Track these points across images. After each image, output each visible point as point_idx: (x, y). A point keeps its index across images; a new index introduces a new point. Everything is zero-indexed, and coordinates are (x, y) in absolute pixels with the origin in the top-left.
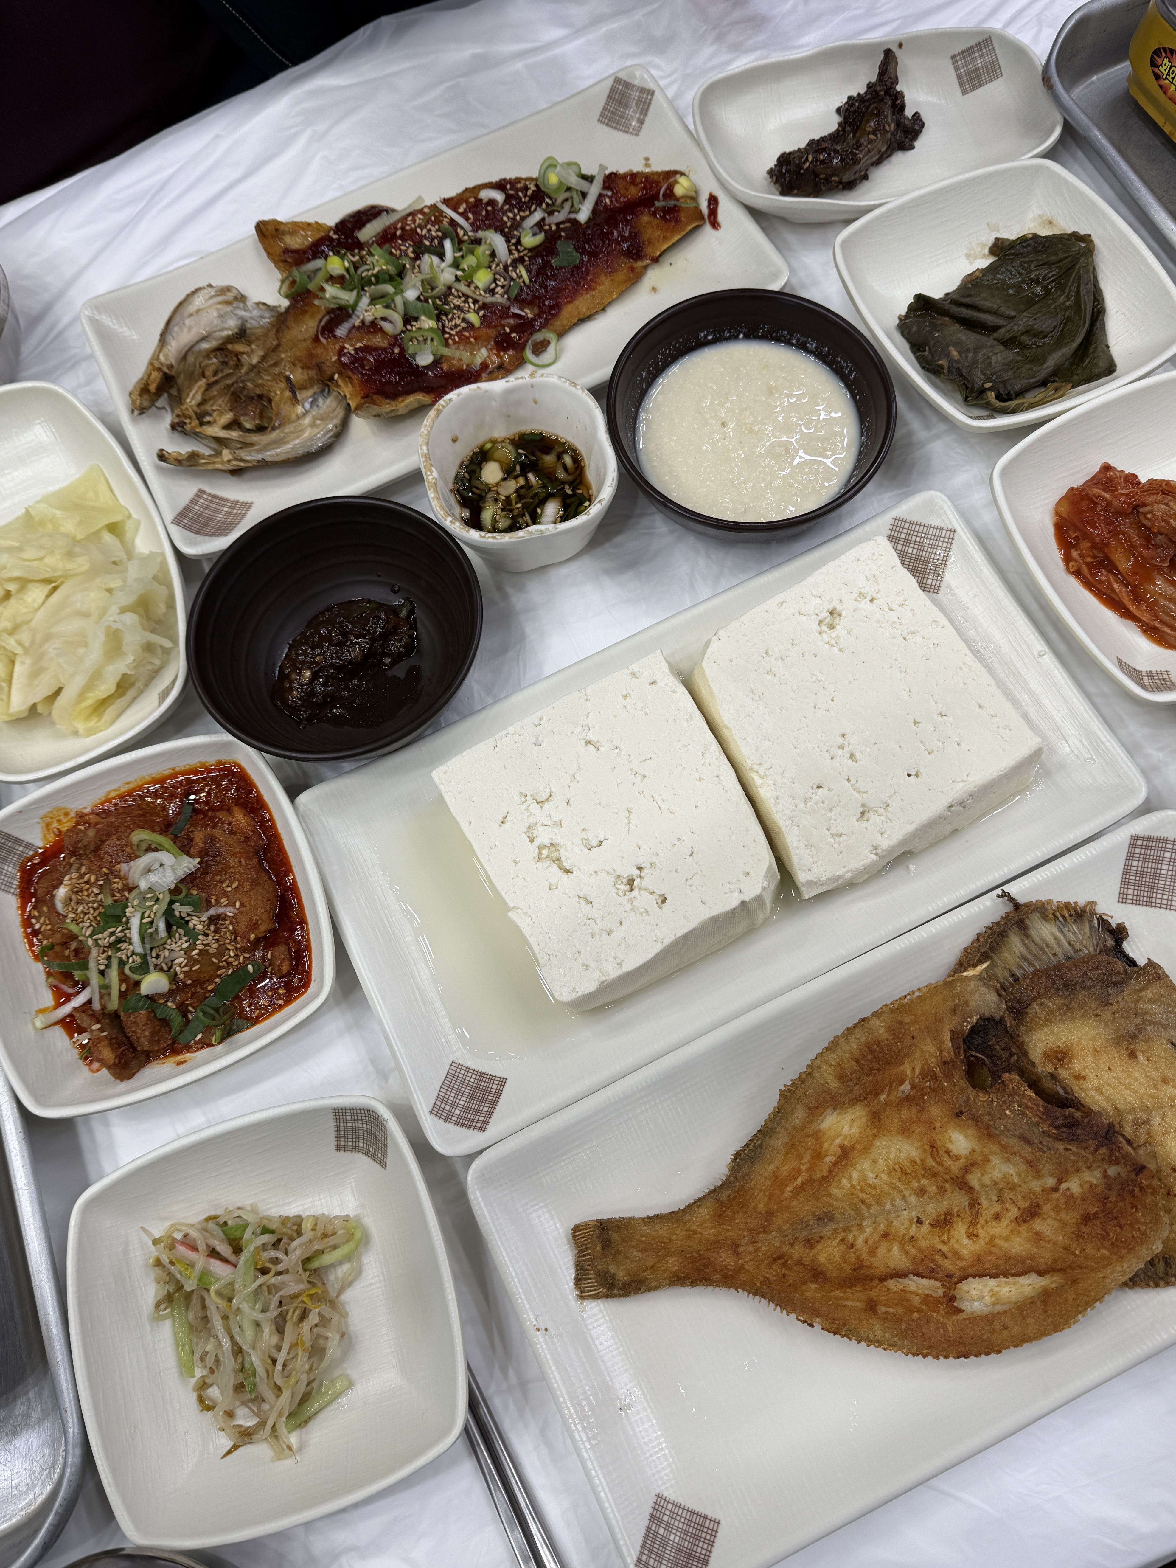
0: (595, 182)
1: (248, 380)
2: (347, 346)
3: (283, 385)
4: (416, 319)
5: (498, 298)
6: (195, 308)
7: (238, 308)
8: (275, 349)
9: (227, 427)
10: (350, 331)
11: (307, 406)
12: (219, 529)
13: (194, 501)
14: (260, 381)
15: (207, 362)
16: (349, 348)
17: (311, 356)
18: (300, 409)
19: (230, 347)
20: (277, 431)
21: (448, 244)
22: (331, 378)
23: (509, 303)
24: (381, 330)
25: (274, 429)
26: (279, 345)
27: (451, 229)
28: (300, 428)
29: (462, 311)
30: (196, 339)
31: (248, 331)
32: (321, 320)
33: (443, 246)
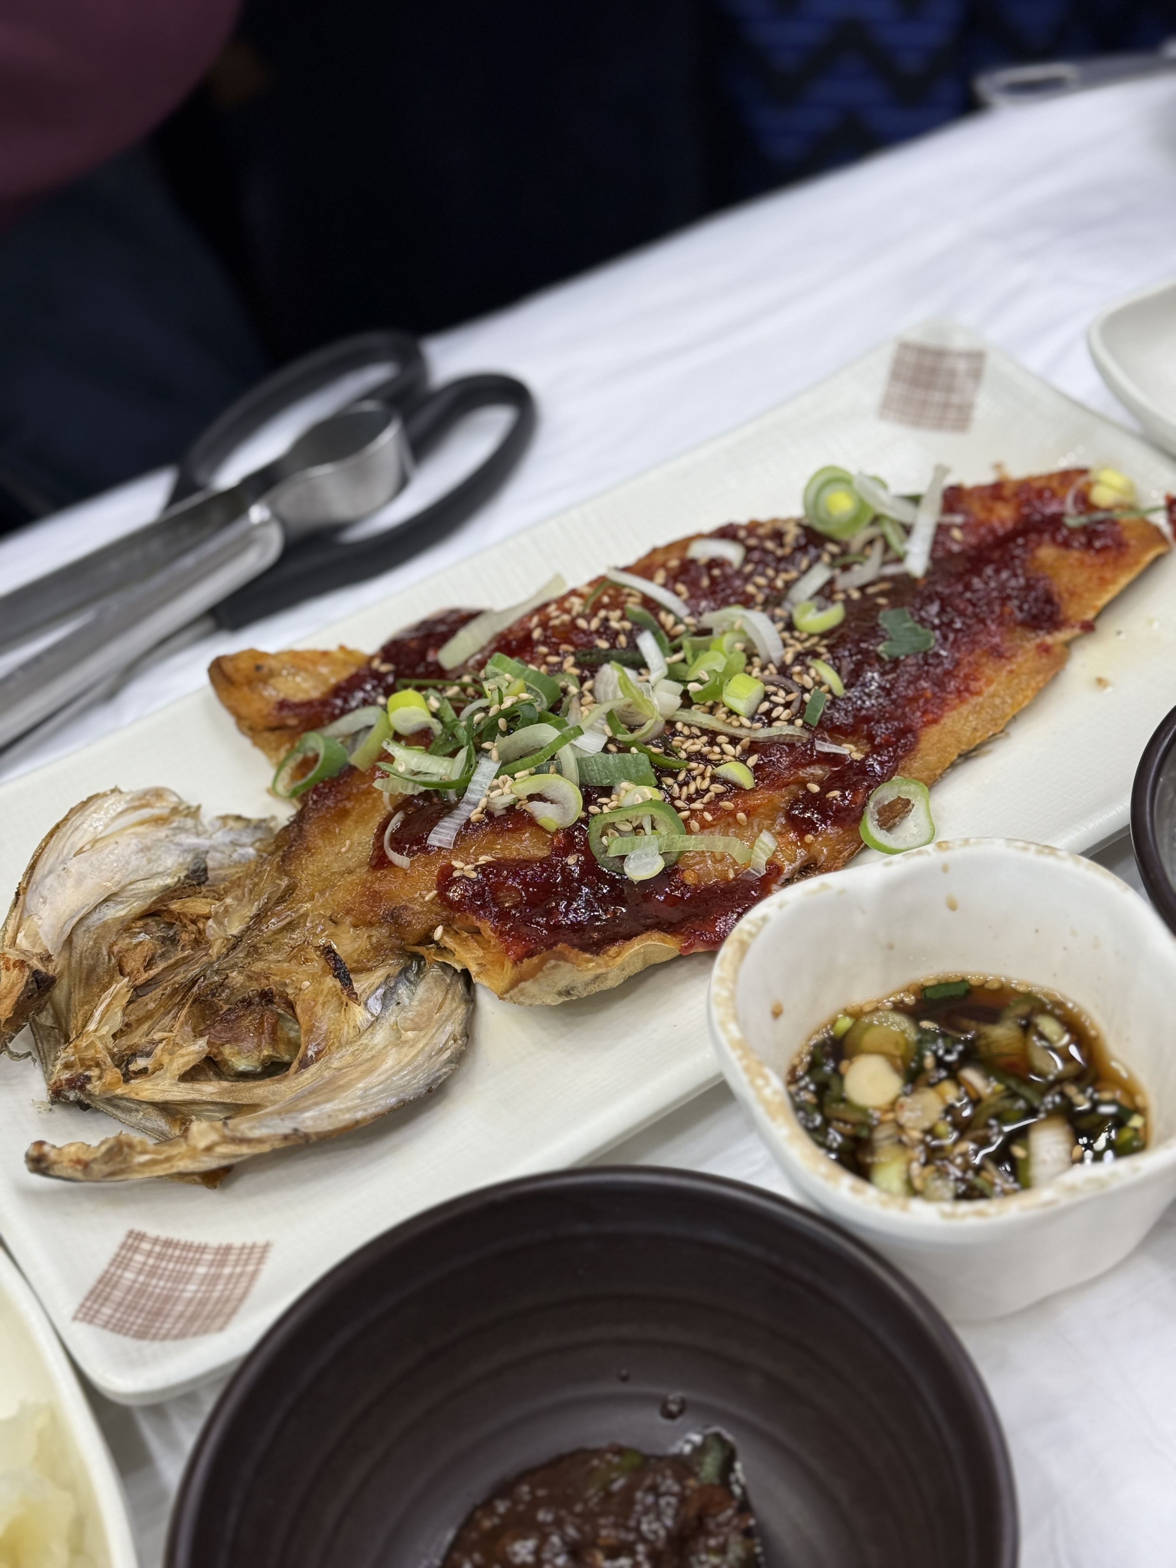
0: (924, 502)
1: (232, 967)
2: (457, 864)
3: (317, 964)
4: (607, 791)
5: (780, 729)
6: (88, 837)
7: (181, 829)
8: (286, 896)
9: (190, 1076)
10: (460, 837)
11: (375, 1006)
12: (193, 1318)
13: (120, 1261)
14: (258, 966)
15: (124, 942)
16: (463, 868)
17: (375, 897)
18: (359, 1015)
19: (175, 906)
20: (313, 1068)
21: (647, 644)
22: (427, 939)
23: (806, 735)
24: (531, 822)
25: (305, 1064)
26: (291, 889)
27: (647, 614)
28: (366, 1055)
29: (708, 762)
30: (93, 900)
31: (210, 874)
32: (383, 827)
33: (636, 648)
